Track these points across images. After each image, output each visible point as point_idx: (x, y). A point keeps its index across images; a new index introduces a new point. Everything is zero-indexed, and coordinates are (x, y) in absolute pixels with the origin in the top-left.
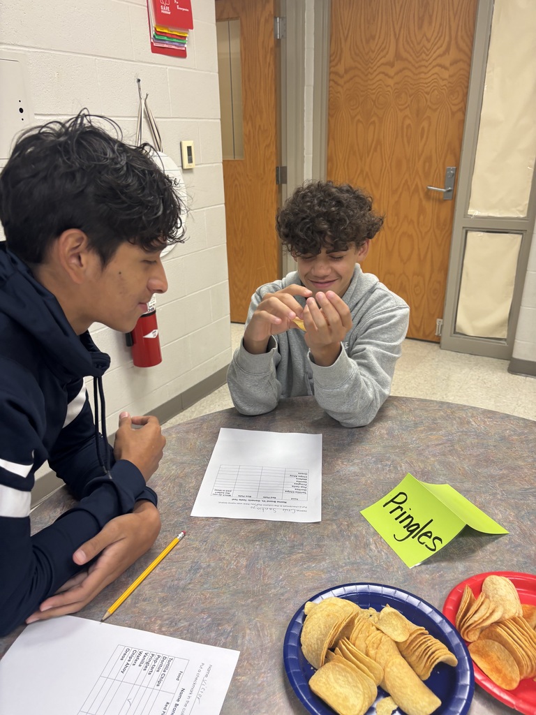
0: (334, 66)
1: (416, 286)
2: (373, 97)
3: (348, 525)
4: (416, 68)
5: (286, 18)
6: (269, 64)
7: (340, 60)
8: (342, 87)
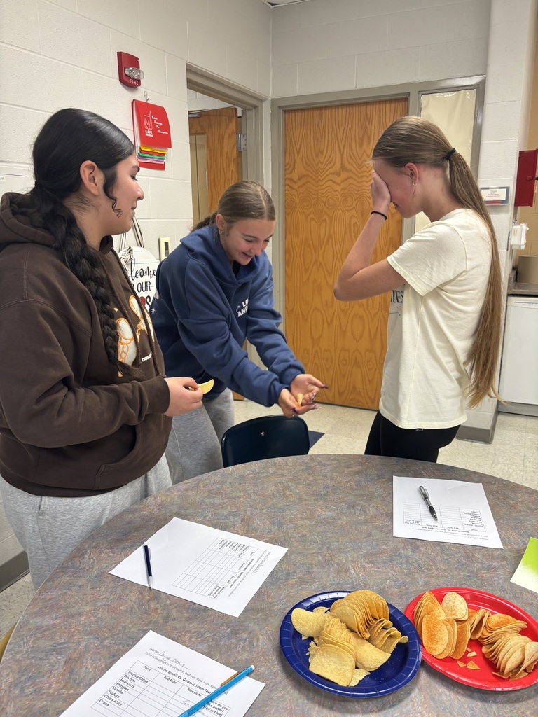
0: (289, 174)
1: (368, 362)
2: (324, 199)
3: (331, 556)
4: (359, 178)
5: (246, 134)
6: (232, 171)
7: (294, 169)
8: (296, 190)
